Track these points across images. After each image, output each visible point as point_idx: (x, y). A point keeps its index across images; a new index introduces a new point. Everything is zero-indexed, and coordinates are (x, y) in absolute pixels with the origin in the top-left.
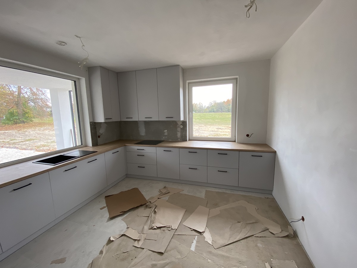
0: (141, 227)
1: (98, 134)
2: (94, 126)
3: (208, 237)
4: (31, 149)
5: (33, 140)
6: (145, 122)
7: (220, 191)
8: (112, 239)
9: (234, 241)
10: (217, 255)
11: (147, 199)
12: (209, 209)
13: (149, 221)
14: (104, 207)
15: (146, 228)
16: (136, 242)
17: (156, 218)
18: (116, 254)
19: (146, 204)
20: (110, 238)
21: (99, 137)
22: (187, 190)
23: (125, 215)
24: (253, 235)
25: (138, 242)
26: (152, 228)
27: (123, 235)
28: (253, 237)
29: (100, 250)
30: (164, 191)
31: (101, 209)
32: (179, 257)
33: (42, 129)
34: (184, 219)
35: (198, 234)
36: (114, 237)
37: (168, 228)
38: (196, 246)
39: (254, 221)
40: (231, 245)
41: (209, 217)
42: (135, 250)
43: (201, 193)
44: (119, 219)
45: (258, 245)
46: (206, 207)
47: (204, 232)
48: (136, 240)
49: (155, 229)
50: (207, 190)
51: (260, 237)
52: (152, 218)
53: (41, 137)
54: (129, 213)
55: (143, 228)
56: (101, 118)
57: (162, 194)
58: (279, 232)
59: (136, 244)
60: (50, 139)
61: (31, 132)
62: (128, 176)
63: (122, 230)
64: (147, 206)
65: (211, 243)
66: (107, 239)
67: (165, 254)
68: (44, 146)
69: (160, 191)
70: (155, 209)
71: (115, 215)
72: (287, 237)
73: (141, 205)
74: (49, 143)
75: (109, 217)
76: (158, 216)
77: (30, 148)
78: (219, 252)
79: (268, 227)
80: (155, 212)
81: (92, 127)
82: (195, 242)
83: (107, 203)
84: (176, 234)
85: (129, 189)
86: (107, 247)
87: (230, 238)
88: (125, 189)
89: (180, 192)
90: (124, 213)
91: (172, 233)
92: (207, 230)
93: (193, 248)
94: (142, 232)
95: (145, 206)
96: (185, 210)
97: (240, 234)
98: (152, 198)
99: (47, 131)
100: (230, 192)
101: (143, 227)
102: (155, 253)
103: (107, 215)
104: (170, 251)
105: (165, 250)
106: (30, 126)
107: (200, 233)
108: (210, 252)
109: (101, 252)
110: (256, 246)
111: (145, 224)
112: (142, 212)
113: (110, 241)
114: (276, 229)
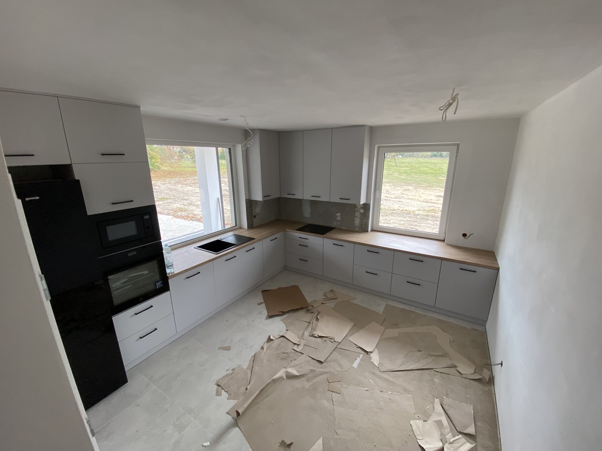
0: (301, 333)
1: (254, 214)
2: (250, 203)
3: (375, 358)
4: (168, 214)
5: (167, 199)
6: (311, 201)
7: (406, 308)
8: (272, 338)
9: (406, 369)
10: (381, 378)
11: (309, 302)
12: (384, 328)
13: (310, 328)
14: (261, 303)
15: (307, 334)
16: (296, 346)
17: (318, 325)
18: (276, 352)
19: (307, 307)
20: (270, 336)
21: (255, 217)
22: (360, 300)
23: (285, 316)
24: (432, 369)
25: (298, 346)
26: (313, 336)
27: (282, 336)
28: (432, 370)
29: (261, 346)
30: (330, 295)
31: (259, 304)
32: (339, 369)
33: (173, 182)
34: (351, 333)
35: (364, 353)
36: (273, 336)
37: (331, 339)
38: (360, 364)
39: (440, 354)
40: (401, 372)
41: (382, 337)
42: (294, 353)
43: (379, 307)
44: (278, 319)
45: (435, 380)
46: (382, 325)
47: (371, 352)
48: (296, 344)
49: (316, 337)
50: (388, 303)
51: (441, 372)
52: (314, 325)
53: (175, 196)
54: (288, 314)
55: (304, 333)
56: (258, 196)
57: (327, 299)
58: (468, 373)
59: (295, 348)
60: (186, 199)
61: (162, 187)
62: (286, 269)
63: (281, 331)
64: (308, 310)
65: (377, 365)
66: (267, 337)
67: (325, 363)
68: (181, 210)
69: (325, 295)
70: (318, 315)
71: (273, 314)
72: (479, 380)
73: (302, 308)
74: (185, 205)
75: (268, 315)
76: (320, 324)
77: (166, 212)
78: (385, 375)
79: (457, 365)
80: (317, 319)
81: (248, 205)
82: (358, 360)
83: (264, 299)
84: (338, 347)
85: (288, 286)
86: (268, 344)
87: (402, 365)
88: (283, 285)
89: (351, 301)
90: (283, 313)
91: (335, 345)
92: (376, 351)
93: (355, 365)
94: (302, 337)
95: (306, 309)
96: (354, 323)
97: (416, 364)
98: (315, 301)
99: (180, 186)
100: (420, 312)
101: (302, 333)
102: (314, 361)
103: (265, 313)
104: (330, 362)
105: (324, 359)
106: (158, 176)
107: (367, 352)
108: (374, 374)
109: (262, 348)
110: (432, 380)
111: (306, 329)
112: (302, 316)
113: (270, 340)
114: (467, 369)
